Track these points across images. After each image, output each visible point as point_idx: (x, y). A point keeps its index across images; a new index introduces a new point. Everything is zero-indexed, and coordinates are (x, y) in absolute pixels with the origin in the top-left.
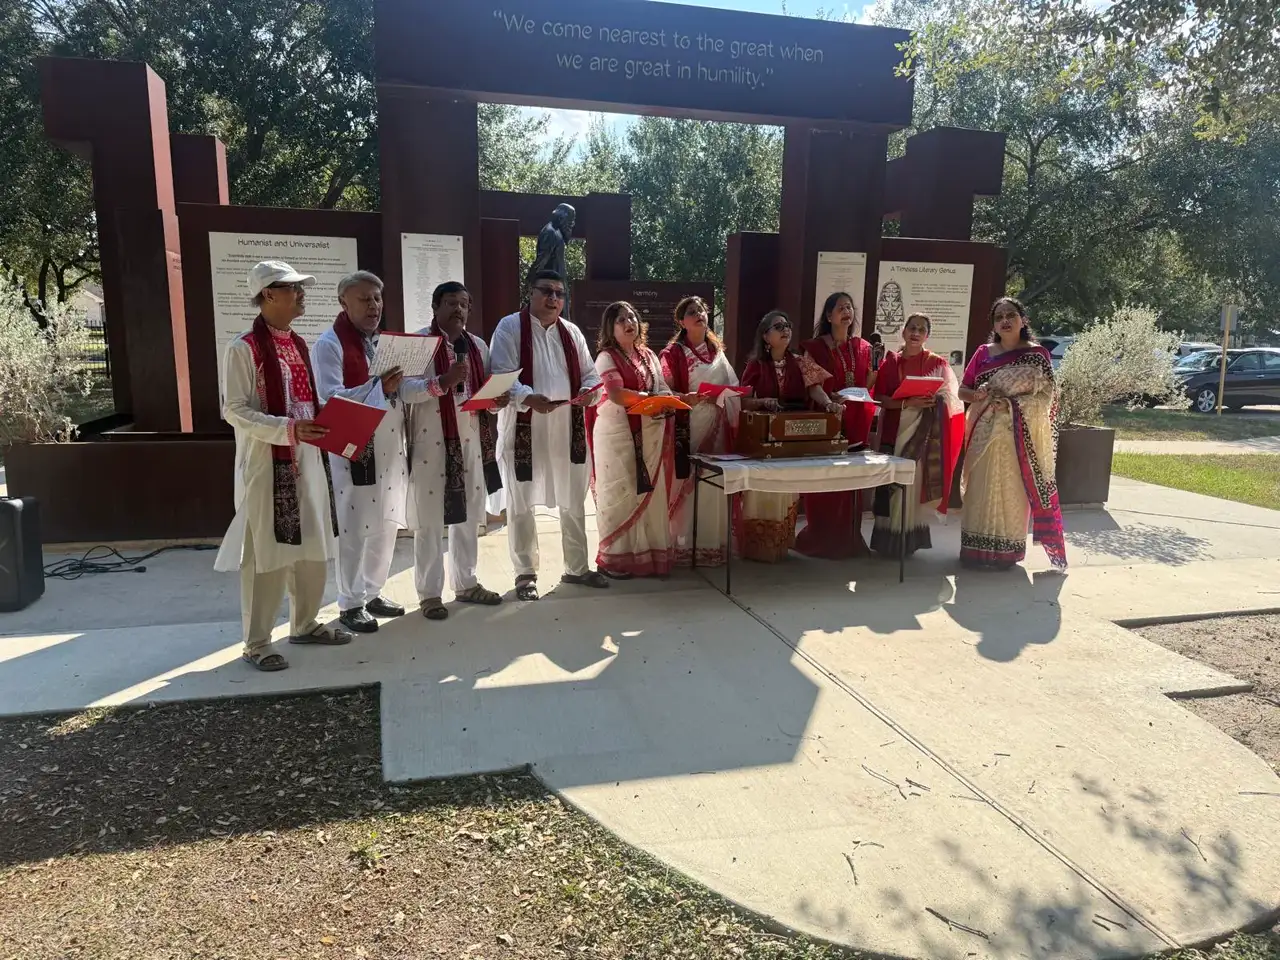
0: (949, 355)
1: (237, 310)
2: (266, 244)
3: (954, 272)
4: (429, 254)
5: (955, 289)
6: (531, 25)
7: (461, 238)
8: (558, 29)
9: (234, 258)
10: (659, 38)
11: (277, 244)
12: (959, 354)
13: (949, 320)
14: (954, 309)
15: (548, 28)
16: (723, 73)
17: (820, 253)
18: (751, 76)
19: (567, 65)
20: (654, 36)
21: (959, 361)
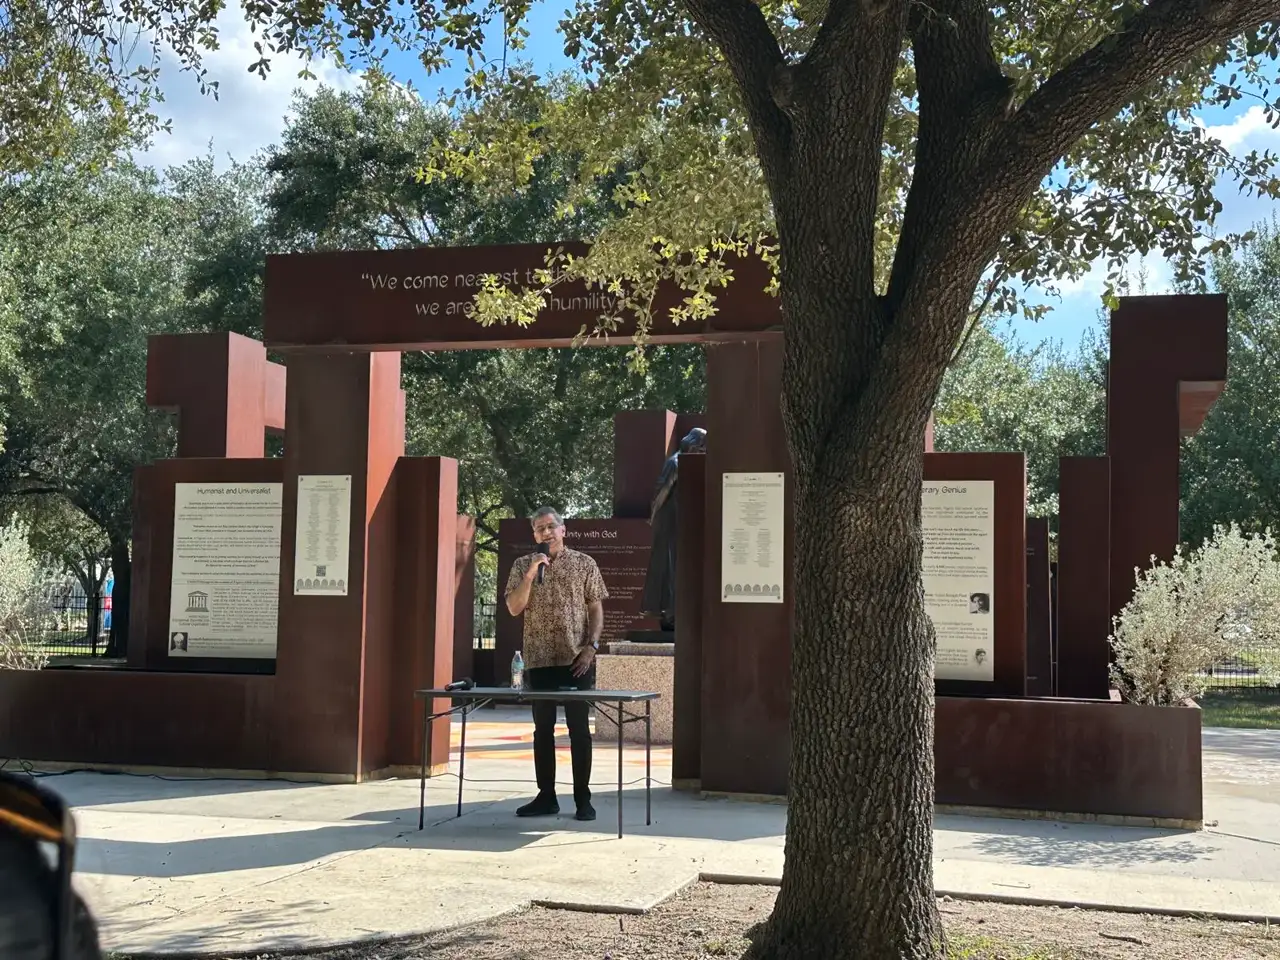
0: (968, 599)
1: (190, 553)
2: (220, 492)
3: (964, 491)
4: (321, 493)
5: (965, 513)
6: (393, 281)
7: (350, 477)
8: (418, 283)
9: (193, 505)
10: (512, 277)
11: (228, 491)
12: (983, 598)
13: (963, 553)
14: (968, 539)
15: (409, 283)
16: (577, 302)
17: (725, 475)
18: (606, 299)
19: (425, 312)
20: (507, 276)
21: (985, 607)
